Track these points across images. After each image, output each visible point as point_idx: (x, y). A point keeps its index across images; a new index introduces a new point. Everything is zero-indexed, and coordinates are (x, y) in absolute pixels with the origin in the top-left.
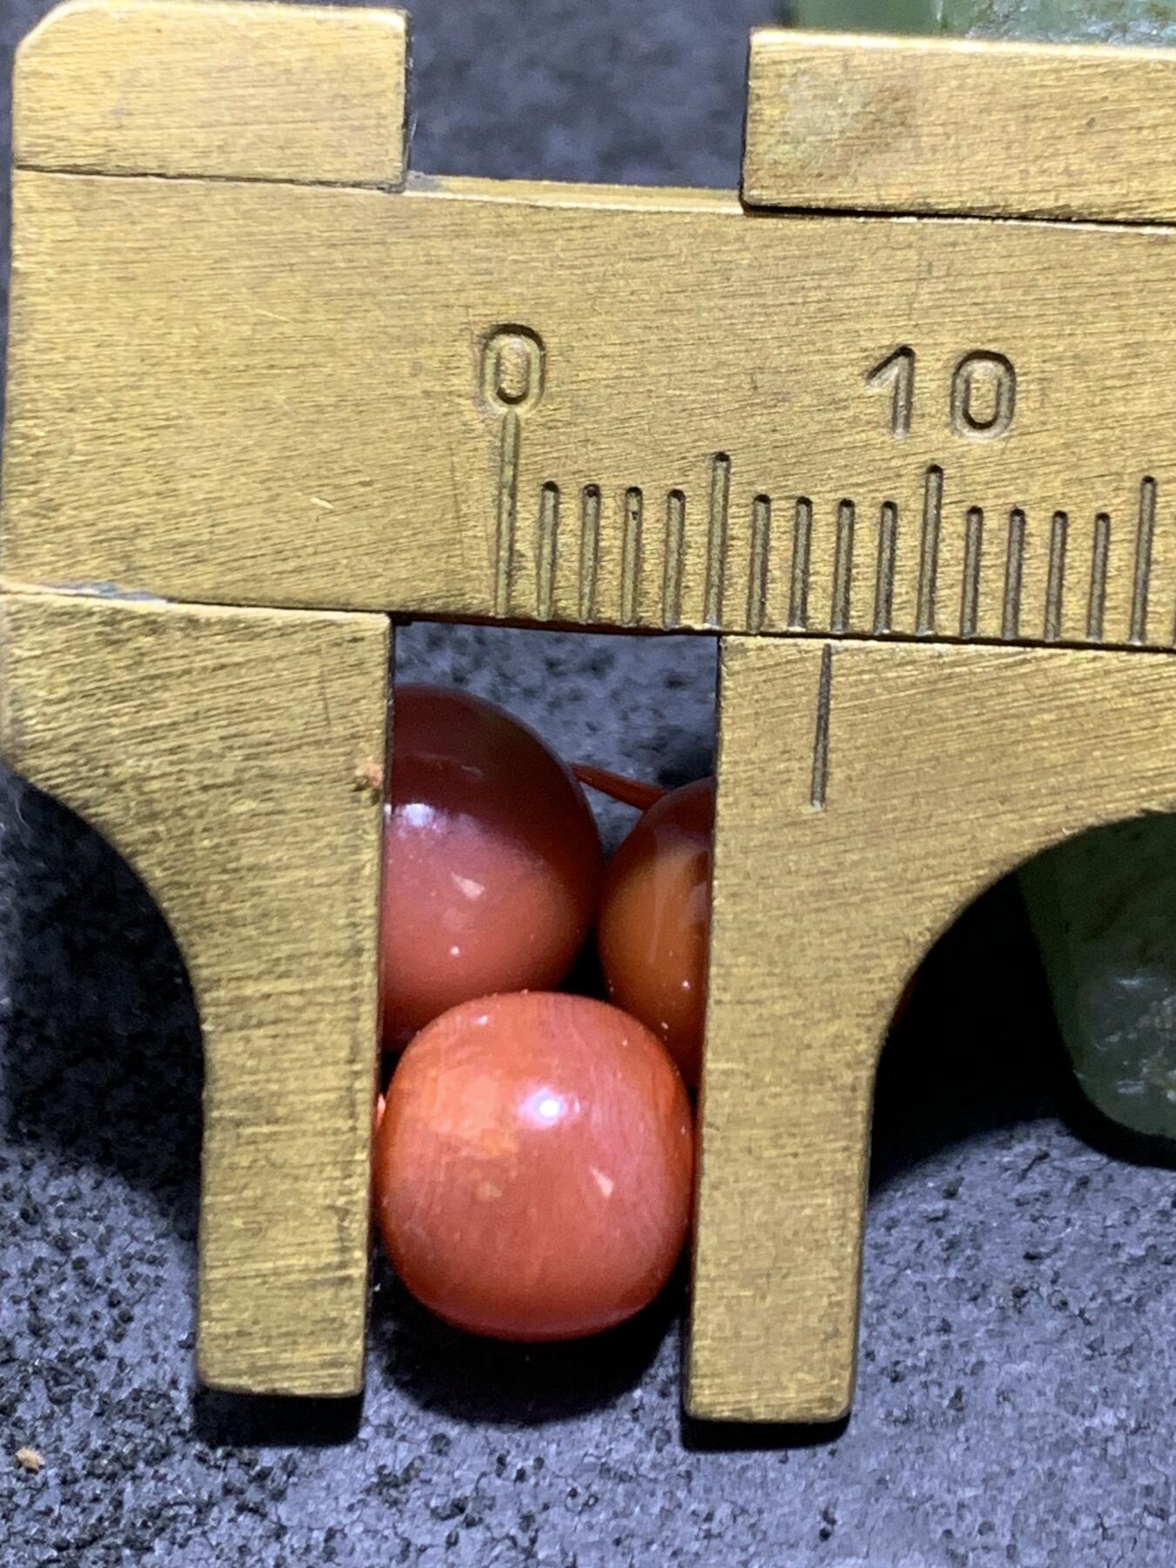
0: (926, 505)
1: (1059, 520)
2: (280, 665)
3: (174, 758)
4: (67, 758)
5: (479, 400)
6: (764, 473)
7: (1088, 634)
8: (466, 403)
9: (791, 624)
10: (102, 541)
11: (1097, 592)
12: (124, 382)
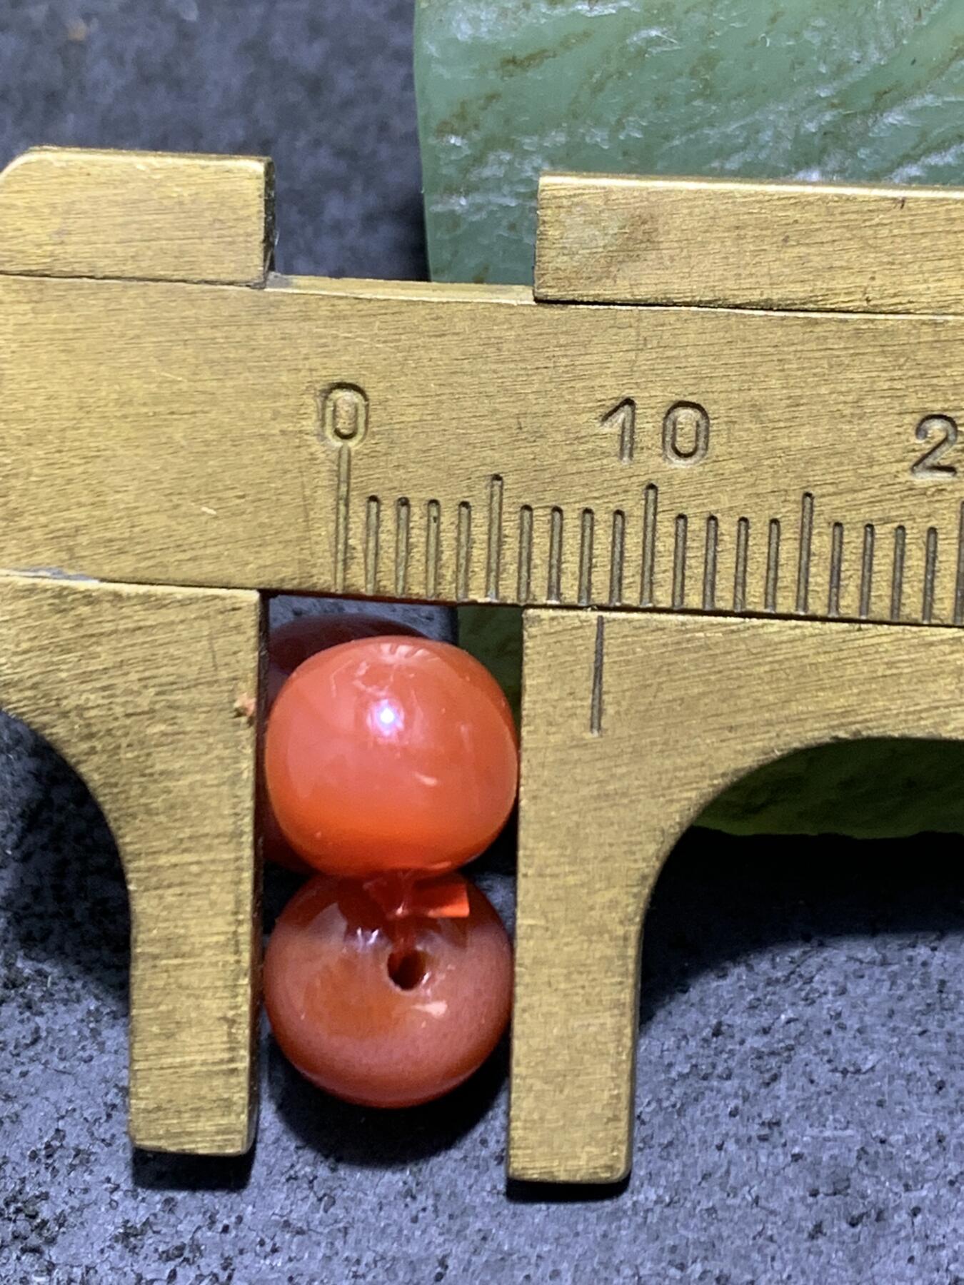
0: (646, 513)
1: (743, 523)
2: (181, 627)
3: (106, 693)
4: (28, 693)
5: (321, 437)
6: (528, 489)
7: (766, 606)
8: (312, 439)
9: (549, 599)
10: (54, 538)
11: (772, 575)
12: (67, 424)
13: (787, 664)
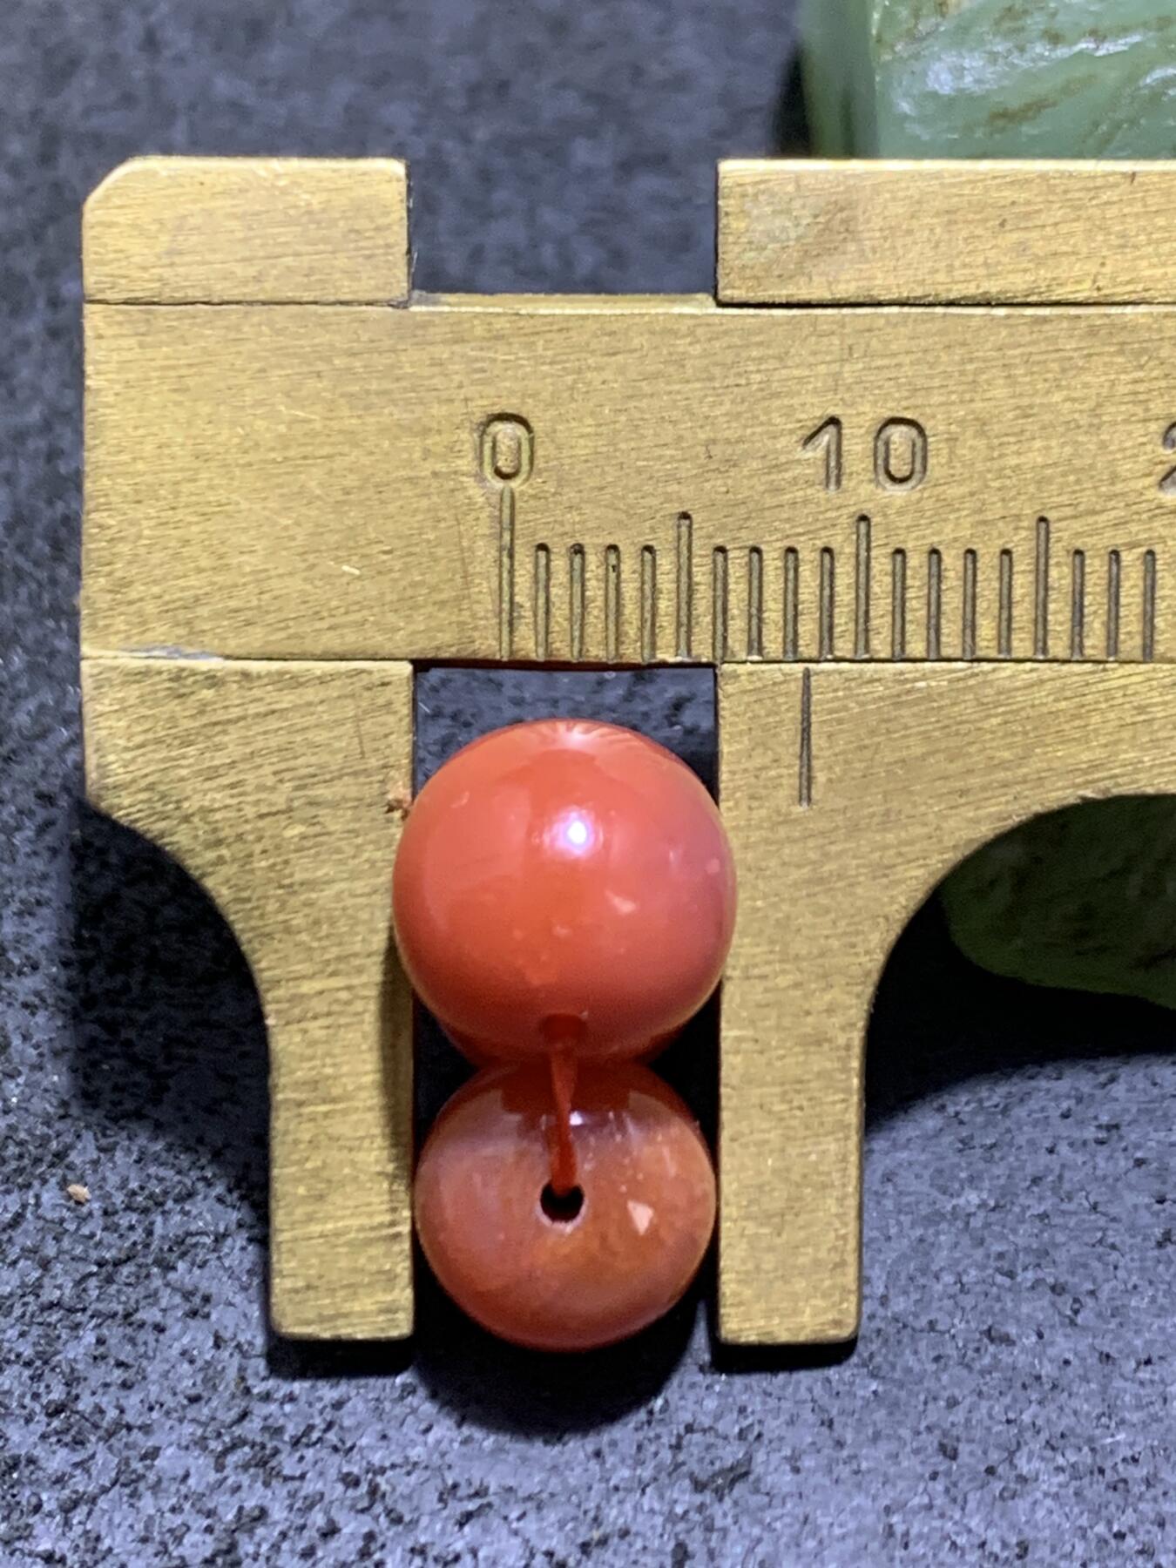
0: (858, 549)
1: (970, 556)
2: (320, 708)
3: (235, 791)
4: (143, 796)
5: (479, 478)
6: (722, 528)
7: (1000, 652)
8: (469, 482)
9: (749, 653)
10: (168, 610)
11: (1005, 616)
12: (179, 476)
13: (1023, 714)
